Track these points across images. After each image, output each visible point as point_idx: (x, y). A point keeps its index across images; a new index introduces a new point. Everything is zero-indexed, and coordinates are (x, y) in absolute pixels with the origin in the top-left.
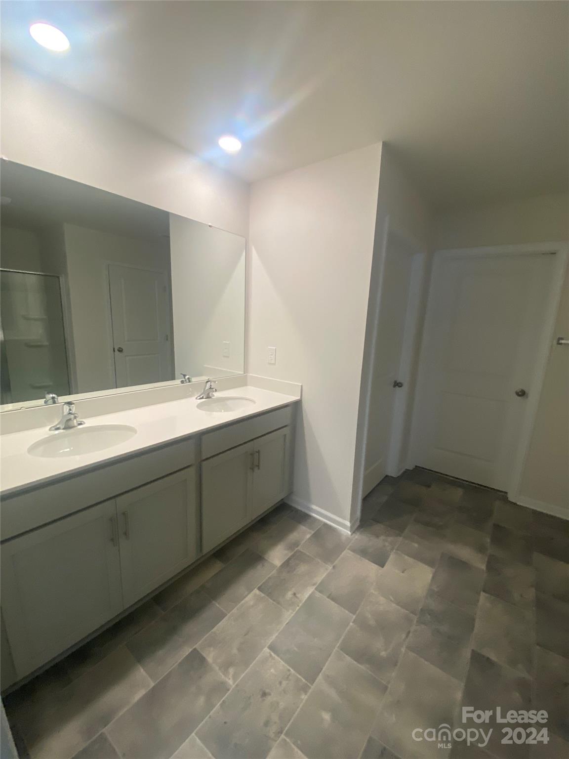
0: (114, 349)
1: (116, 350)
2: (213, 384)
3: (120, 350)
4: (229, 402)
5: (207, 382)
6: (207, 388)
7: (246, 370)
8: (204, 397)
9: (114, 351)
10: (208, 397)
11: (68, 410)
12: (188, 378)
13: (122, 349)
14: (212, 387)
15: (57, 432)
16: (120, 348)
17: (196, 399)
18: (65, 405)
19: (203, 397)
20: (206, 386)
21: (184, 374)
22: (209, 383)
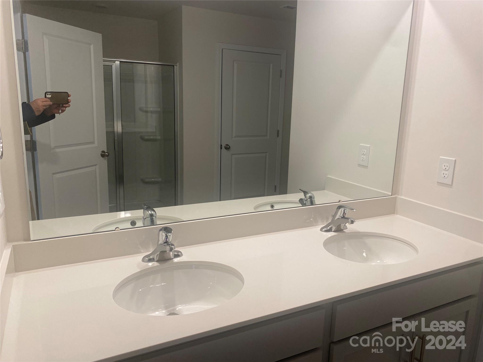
0: (221, 146)
1: (223, 147)
2: (347, 211)
3: (228, 148)
4: (370, 241)
5: (340, 207)
6: (337, 217)
7: (395, 190)
8: (333, 229)
9: (221, 148)
10: (339, 230)
11: (164, 237)
12: (311, 197)
13: (229, 146)
14: (346, 216)
15: (150, 264)
16: (227, 145)
17: (321, 230)
18: (161, 232)
19: (331, 228)
20: (336, 213)
21: (304, 189)
22: (342, 209)
